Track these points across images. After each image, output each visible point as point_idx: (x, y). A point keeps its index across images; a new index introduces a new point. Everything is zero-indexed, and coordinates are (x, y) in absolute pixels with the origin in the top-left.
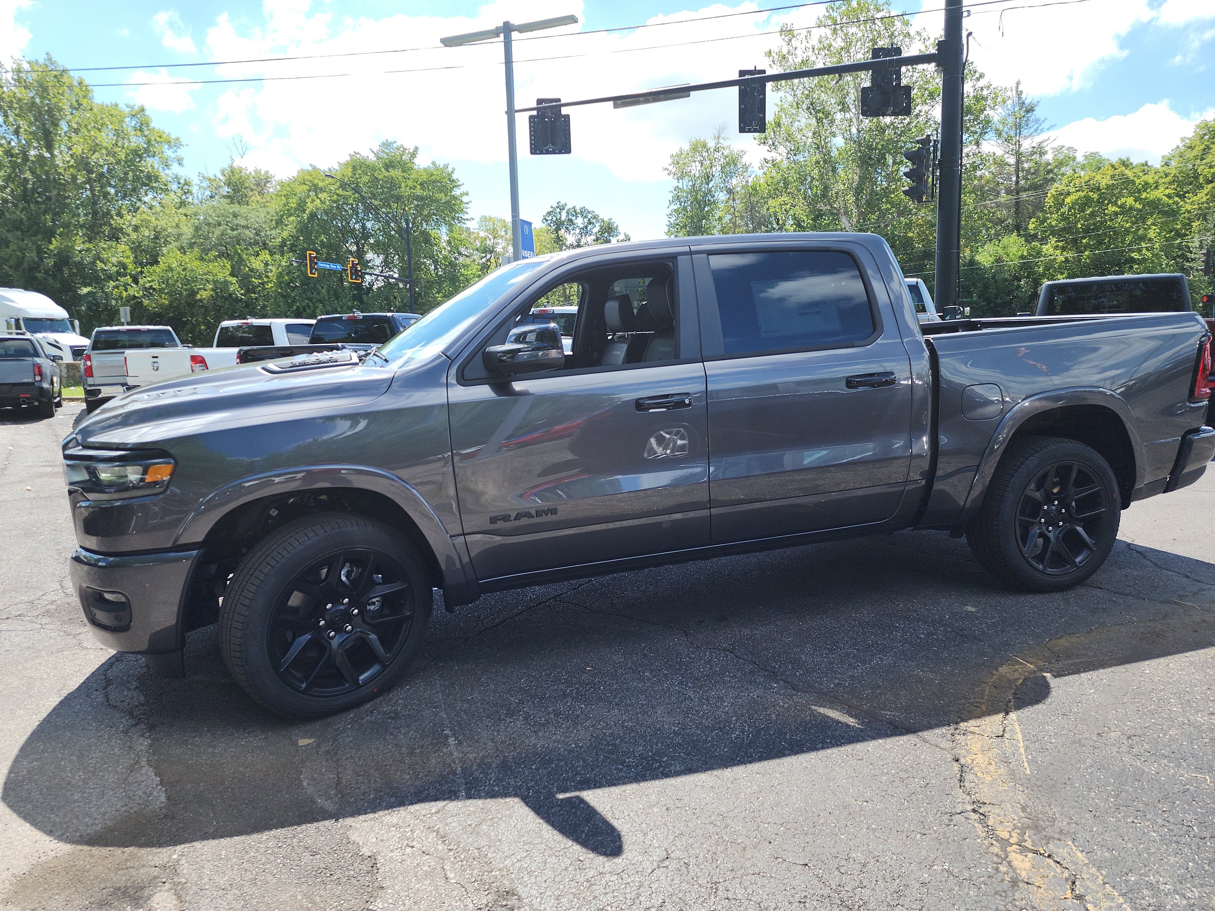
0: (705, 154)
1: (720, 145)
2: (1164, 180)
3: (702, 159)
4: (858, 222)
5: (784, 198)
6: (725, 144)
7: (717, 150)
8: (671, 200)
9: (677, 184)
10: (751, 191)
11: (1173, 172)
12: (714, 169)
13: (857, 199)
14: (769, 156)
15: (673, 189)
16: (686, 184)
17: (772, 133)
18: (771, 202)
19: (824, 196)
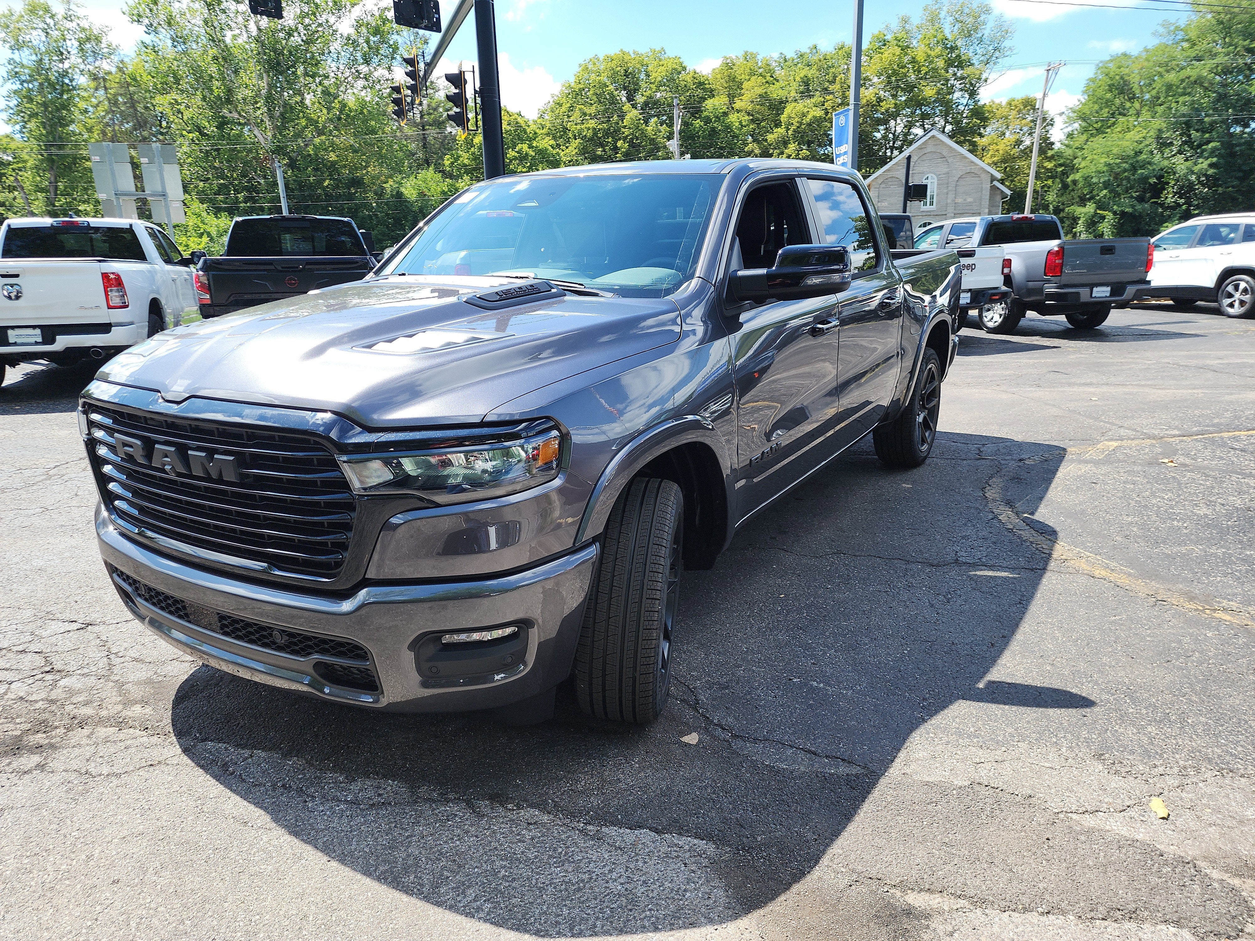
0: (48, 21)
1: (71, 12)
2: (542, 131)
3: (46, 27)
4: (274, 136)
5: (174, 95)
6: (80, 12)
7: (68, 18)
8: (5, 75)
9: (12, 56)
10: (129, 80)
11: (548, 125)
12: (68, 43)
13: (269, 110)
14: (148, 39)
15: (6, 62)
16: (27, 57)
17: (148, 11)
18: (159, 99)
19: (229, 101)
